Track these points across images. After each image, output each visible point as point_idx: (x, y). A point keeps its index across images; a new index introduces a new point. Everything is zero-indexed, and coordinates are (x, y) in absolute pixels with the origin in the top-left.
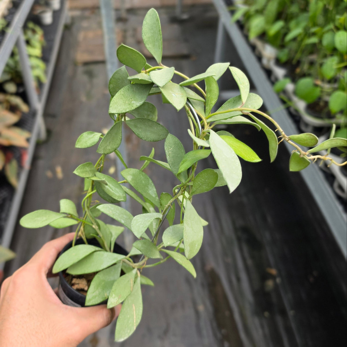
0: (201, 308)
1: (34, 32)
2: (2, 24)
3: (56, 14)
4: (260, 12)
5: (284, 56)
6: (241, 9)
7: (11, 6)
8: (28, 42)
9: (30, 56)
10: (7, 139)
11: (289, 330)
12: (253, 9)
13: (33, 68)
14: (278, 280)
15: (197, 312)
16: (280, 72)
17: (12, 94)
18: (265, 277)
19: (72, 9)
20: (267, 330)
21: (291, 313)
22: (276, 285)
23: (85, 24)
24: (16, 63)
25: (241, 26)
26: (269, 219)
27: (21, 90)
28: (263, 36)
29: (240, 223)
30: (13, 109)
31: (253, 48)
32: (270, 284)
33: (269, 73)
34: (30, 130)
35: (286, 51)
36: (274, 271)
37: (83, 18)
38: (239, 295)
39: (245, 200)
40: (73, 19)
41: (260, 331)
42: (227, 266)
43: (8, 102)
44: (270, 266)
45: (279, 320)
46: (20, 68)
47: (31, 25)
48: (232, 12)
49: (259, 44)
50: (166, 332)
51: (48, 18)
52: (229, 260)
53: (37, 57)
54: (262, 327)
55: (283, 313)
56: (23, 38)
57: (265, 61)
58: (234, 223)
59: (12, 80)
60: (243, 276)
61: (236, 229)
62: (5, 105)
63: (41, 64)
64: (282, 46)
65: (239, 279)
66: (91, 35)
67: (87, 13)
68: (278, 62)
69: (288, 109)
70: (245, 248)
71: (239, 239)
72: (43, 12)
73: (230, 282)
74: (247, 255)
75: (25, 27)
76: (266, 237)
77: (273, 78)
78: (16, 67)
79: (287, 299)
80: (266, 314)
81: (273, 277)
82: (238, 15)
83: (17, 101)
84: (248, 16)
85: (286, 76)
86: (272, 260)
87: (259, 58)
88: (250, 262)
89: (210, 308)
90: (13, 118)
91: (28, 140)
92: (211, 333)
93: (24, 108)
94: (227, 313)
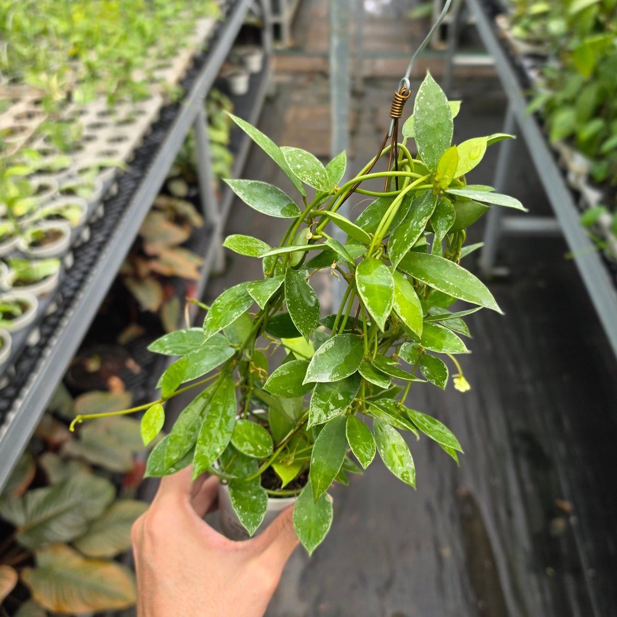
0: (446, 552)
1: (220, 105)
2: (178, 94)
3: (255, 80)
4: (570, 102)
5: (601, 171)
6: (543, 95)
7: (191, 66)
8: (210, 121)
9: (212, 142)
10: (170, 265)
11: (583, 599)
12: (560, 96)
13: (215, 160)
14: (573, 520)
15: (440, 559)
16: (592, 196)
17: (180, 198)
18: (552, 512)
19: (279, 72)
20: (549, 597)
21: (589, 573)
22: (569, 528)
23: (297, 97)
24: (189, 151)
25: (541, 120)
26: (566, 423)
27: (193, 193)
28: (571, 139)
29: (518, 424)
30: (179, 220)
31: (556, 155)
32: (559, 525)
33: (576, 195)
34: (202, 254)
35: (604, 164)
36: (567, 506)
37: (294, 87)
38: (508, 537)
39: (529, 389)
40: (279, 87)
41: (538, 597)
42: (492, 490)
43: (173, 209)
44: (562, 497)
45: (569, 582)
46: (195, 159)
47: (216, 95)
48: (529, 99)
49: (565, 151)
50: (388, 584)
51: (241, 85)
52: (498, 482)
53: (221, 144)
54: (542, 590)
55: (577, 571)
56: (204, 114)
57: (572, 178)
58: (509, 423)
59: (180, 177)
60: (518, 509)
61: (511, 434)
62: (169, 213)
63: (226, 155)
64: (598, 157)
65: (510, 513)
66: (304, 114)
67: (301, 80)
68: (592, 180)
69: (601, 252)
70: (524, 465)
71: (515, 451)
72: (236, 75)
73: (496, 516)
74: (525, 475)
75: (208, 98)
76: (558, 450)
77: (582, 203)
78: (189, 157)
79: (584, 551)
80: (550, 571)
81: (565, 515)
82: (538, 104)
83: (187, 209)
84: (551, 108)
85: (602, 203)
86: (565, 487)
87: (564, 172)
88: (530, 487)
89: (462, 555)
90: (179, 235)
91: (199, 269)
92: (459, 593)
93: (196, 220)
94: (487, 564)
